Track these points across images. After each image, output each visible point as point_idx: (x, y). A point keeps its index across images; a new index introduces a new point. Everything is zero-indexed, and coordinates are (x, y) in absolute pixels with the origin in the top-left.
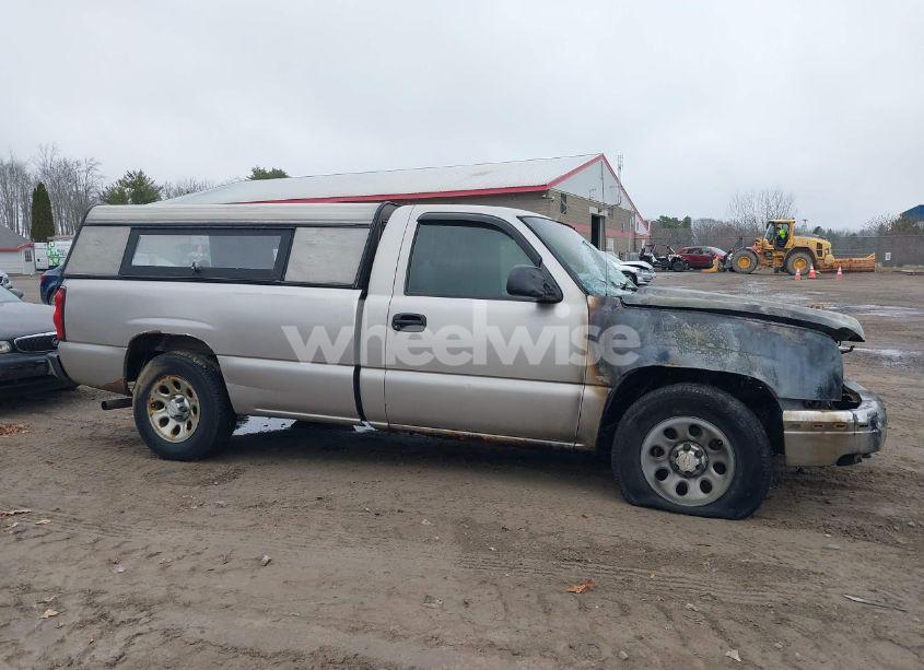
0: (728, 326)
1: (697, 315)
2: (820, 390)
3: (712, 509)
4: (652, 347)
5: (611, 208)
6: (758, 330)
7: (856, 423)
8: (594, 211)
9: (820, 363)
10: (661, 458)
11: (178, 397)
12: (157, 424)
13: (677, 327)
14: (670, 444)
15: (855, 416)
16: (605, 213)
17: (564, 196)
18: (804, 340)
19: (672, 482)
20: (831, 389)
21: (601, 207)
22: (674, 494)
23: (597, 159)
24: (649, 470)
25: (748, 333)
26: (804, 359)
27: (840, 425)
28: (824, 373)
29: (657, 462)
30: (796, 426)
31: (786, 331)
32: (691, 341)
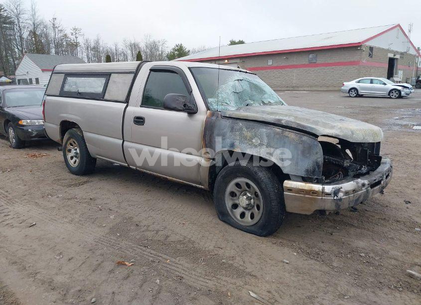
0: (264, 130)
1: (252, 124)
2: (307, 171)
3: (253, 228)
4: (228, 140)
5: (402, 54)
6: (278, 134)
7: (323, 192)
8: (391, 55)
9: (308, 155)
10: (235, 198)
11: (76, 148)
12: (70, 158)
13: (241, 129)
14: (239, 191)
15: (323, 189)
16: (398, 56)
17: (371, 49)
18: (302, 141)
19: (238, 211)
20: (314, 171)
21: (395, 53)
22: (239, 217)
23: (396, 27)
24: (229, 203)
25: (273, 135)
26: (300, 152)
27: (314, 192)
28: (310, 161)
29: (232, 200)
30: (290, 190)
31: (292, 135)
32: (245, 138)
